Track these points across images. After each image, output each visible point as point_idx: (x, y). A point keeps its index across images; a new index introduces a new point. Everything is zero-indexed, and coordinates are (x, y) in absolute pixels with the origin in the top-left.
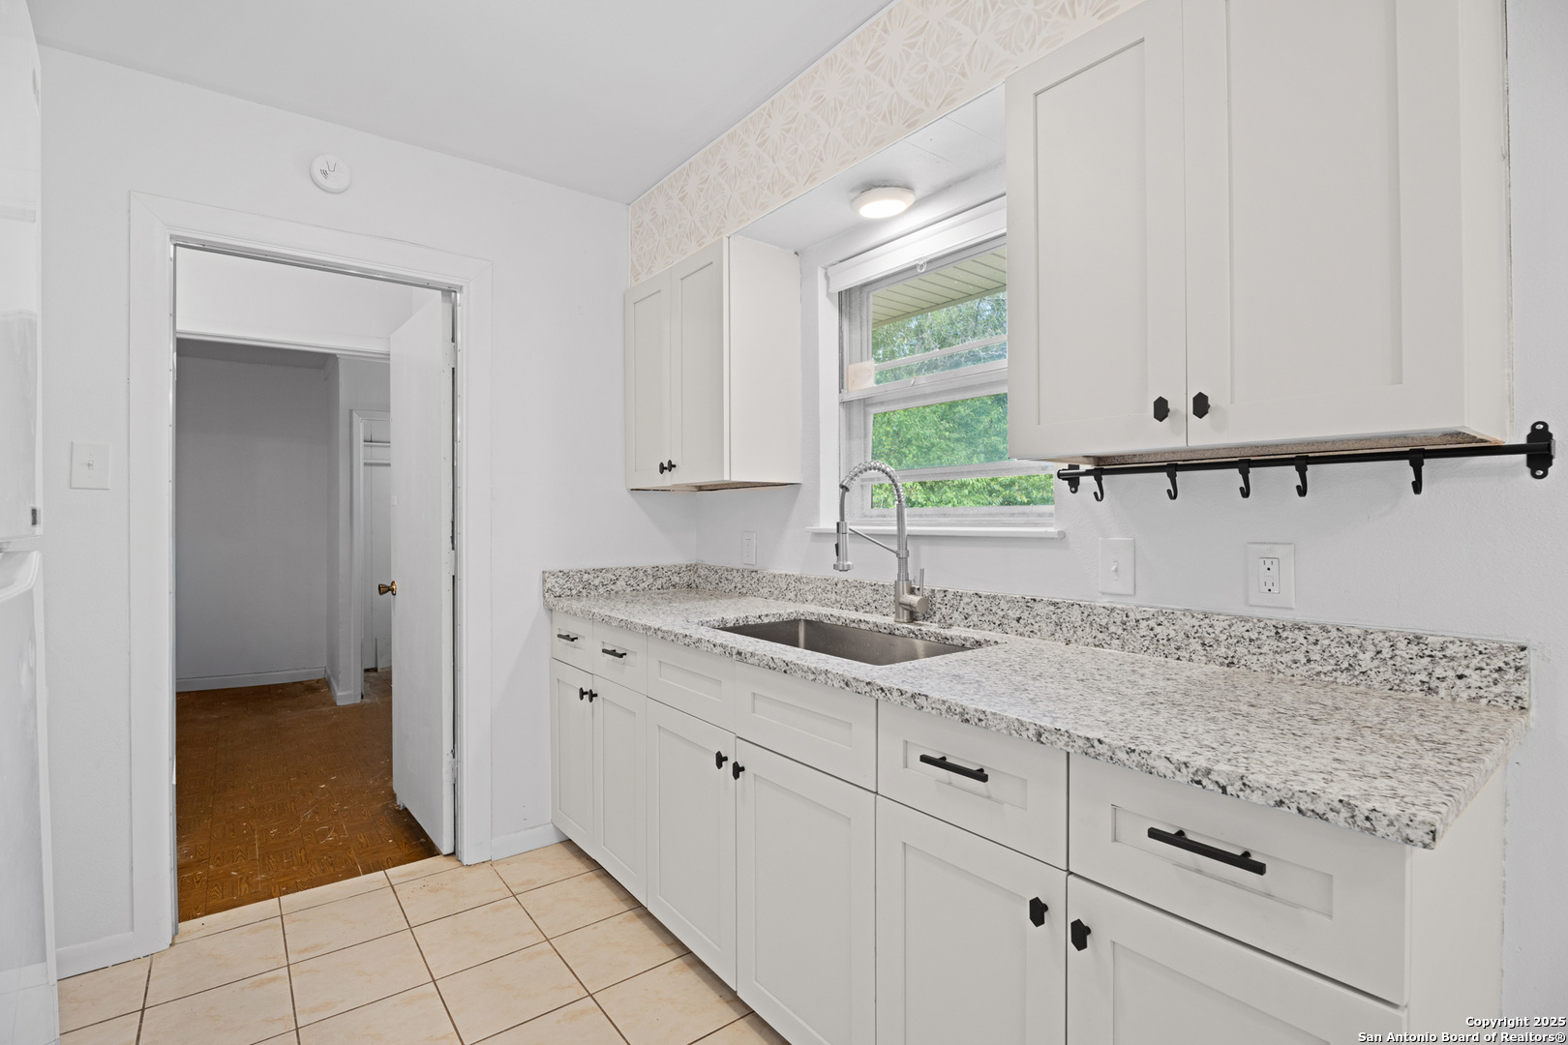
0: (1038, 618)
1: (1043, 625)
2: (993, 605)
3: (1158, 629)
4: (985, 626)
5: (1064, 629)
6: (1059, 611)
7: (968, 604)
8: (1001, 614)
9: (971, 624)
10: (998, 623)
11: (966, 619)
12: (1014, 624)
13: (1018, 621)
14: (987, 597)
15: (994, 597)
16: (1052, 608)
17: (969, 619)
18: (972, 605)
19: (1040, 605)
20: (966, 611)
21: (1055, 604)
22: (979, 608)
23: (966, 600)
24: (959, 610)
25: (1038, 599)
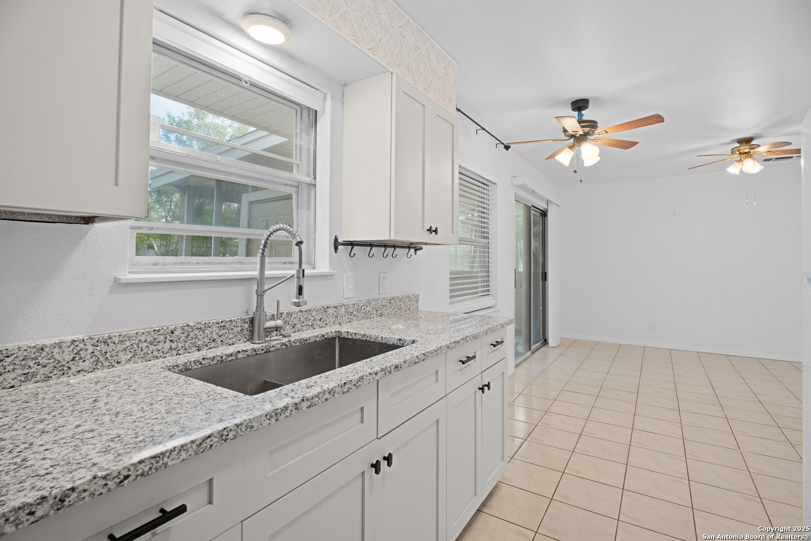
0: (329, 316)
1: (331, 319)
2: (309, 315)
3: (366, 308)
4: (304, 328)
5: (339, 318)
6: (337, 310)
7: (295, 318)
8: (312, 319)
9: (297, 330)
10: (311, 324)
11: (294, 327)
12: (319, 322)
13: (320, 320)
14: (306, 311)
15: (309, 311)
16: (335, 309)
17: (295, 327)
18: (298, 318)
19: (330, 309)
20: (294, 323)
21: (336, 307)
22: (302, 319)
23: (294, 316)
24: (290, 323)
25: (329, 306)
